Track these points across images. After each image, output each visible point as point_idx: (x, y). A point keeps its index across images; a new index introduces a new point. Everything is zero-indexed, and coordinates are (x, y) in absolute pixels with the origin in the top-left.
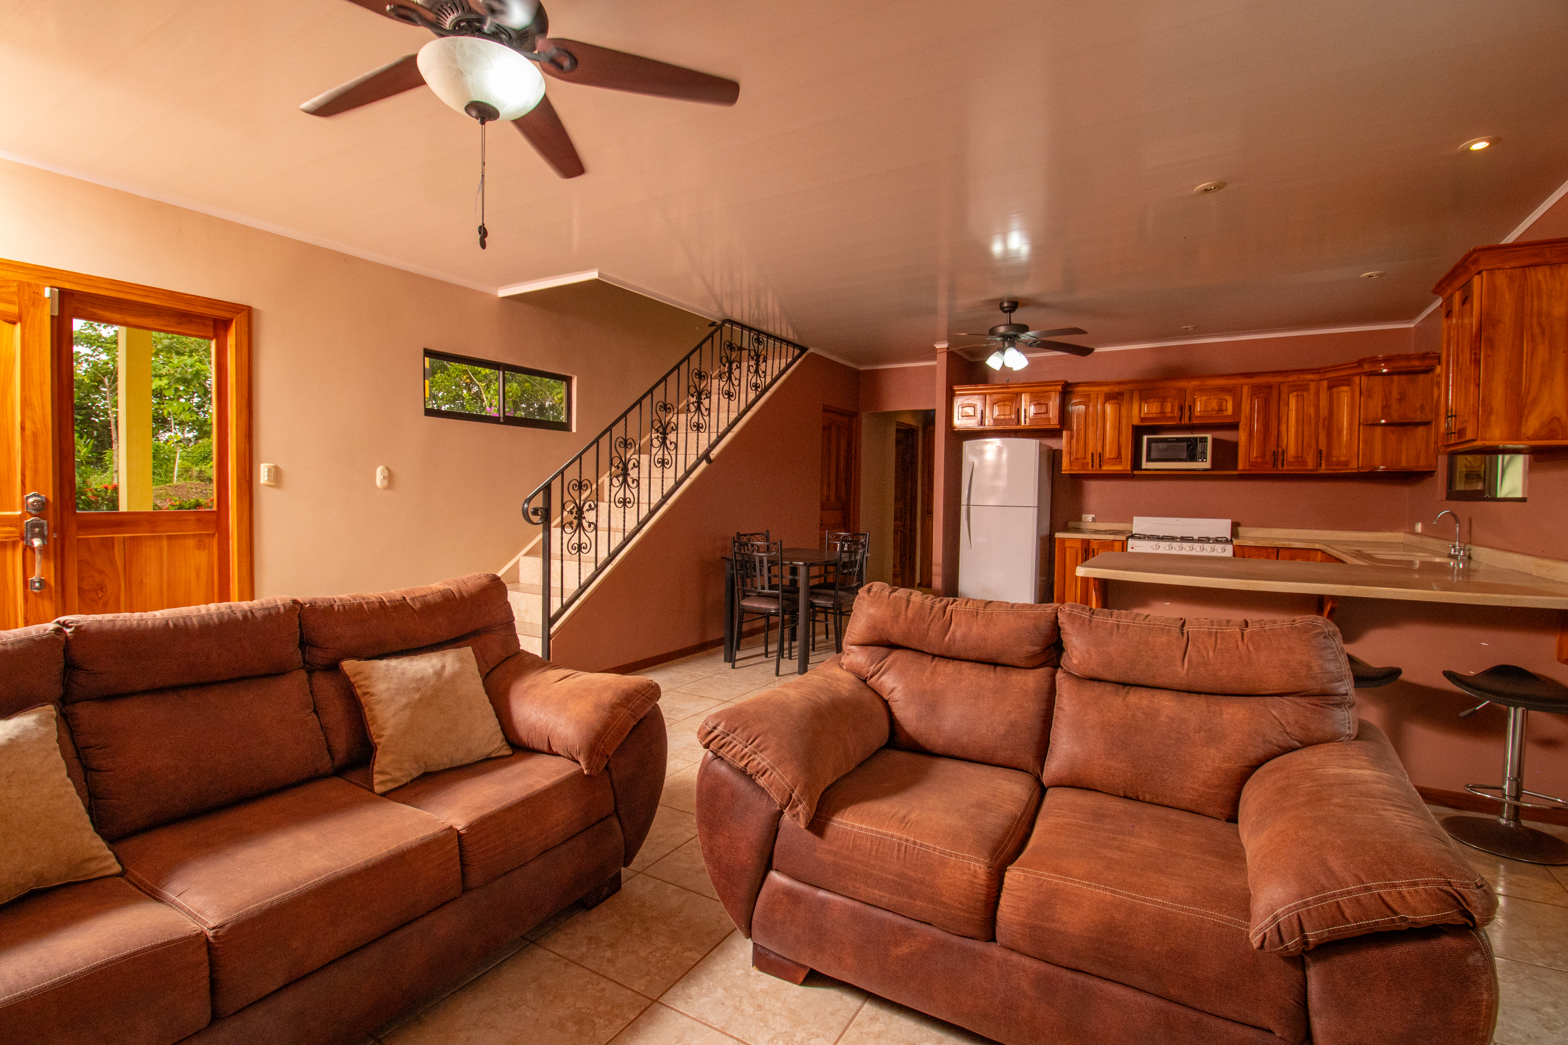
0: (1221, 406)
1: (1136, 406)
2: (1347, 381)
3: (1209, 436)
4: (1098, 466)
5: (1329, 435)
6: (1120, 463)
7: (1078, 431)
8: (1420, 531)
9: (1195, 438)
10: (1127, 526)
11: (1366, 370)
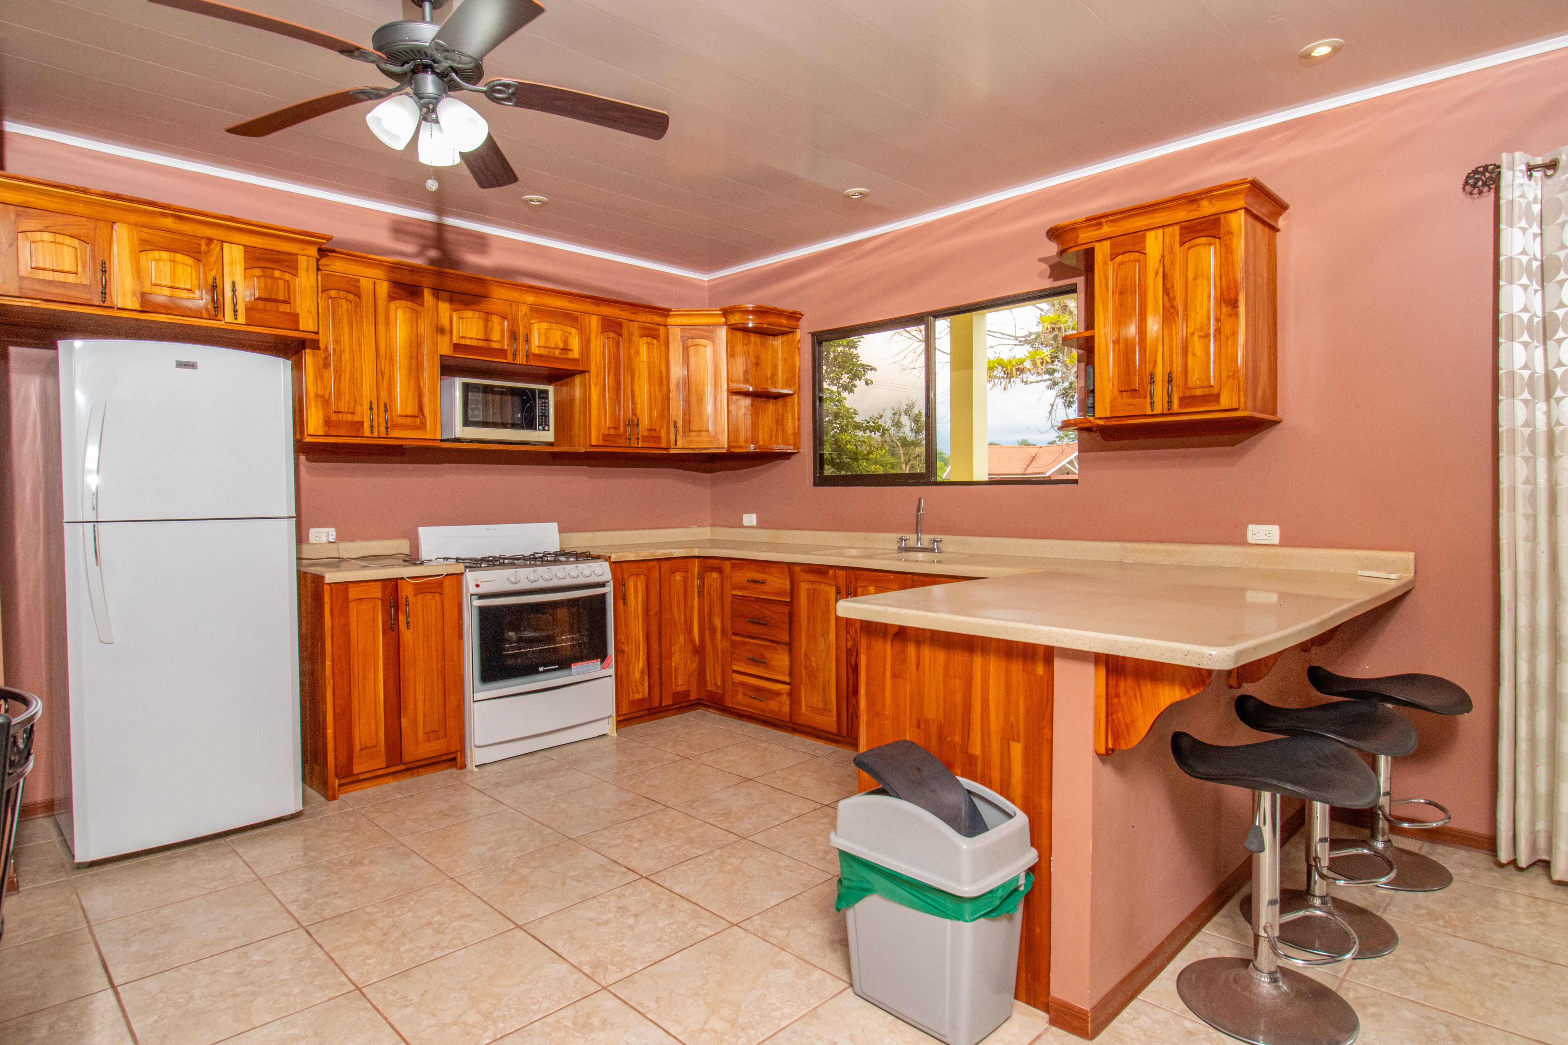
0: (566, 342)
1: (443, 320)
2: (708, 332)
3: (550, 389)
4: (383, 429)
5: (686, 403)
6: (423, 426)
7: (339, 354)
8: (755, 524)
9: (533, 391)
10: (403, 546)
11: (733, 322)
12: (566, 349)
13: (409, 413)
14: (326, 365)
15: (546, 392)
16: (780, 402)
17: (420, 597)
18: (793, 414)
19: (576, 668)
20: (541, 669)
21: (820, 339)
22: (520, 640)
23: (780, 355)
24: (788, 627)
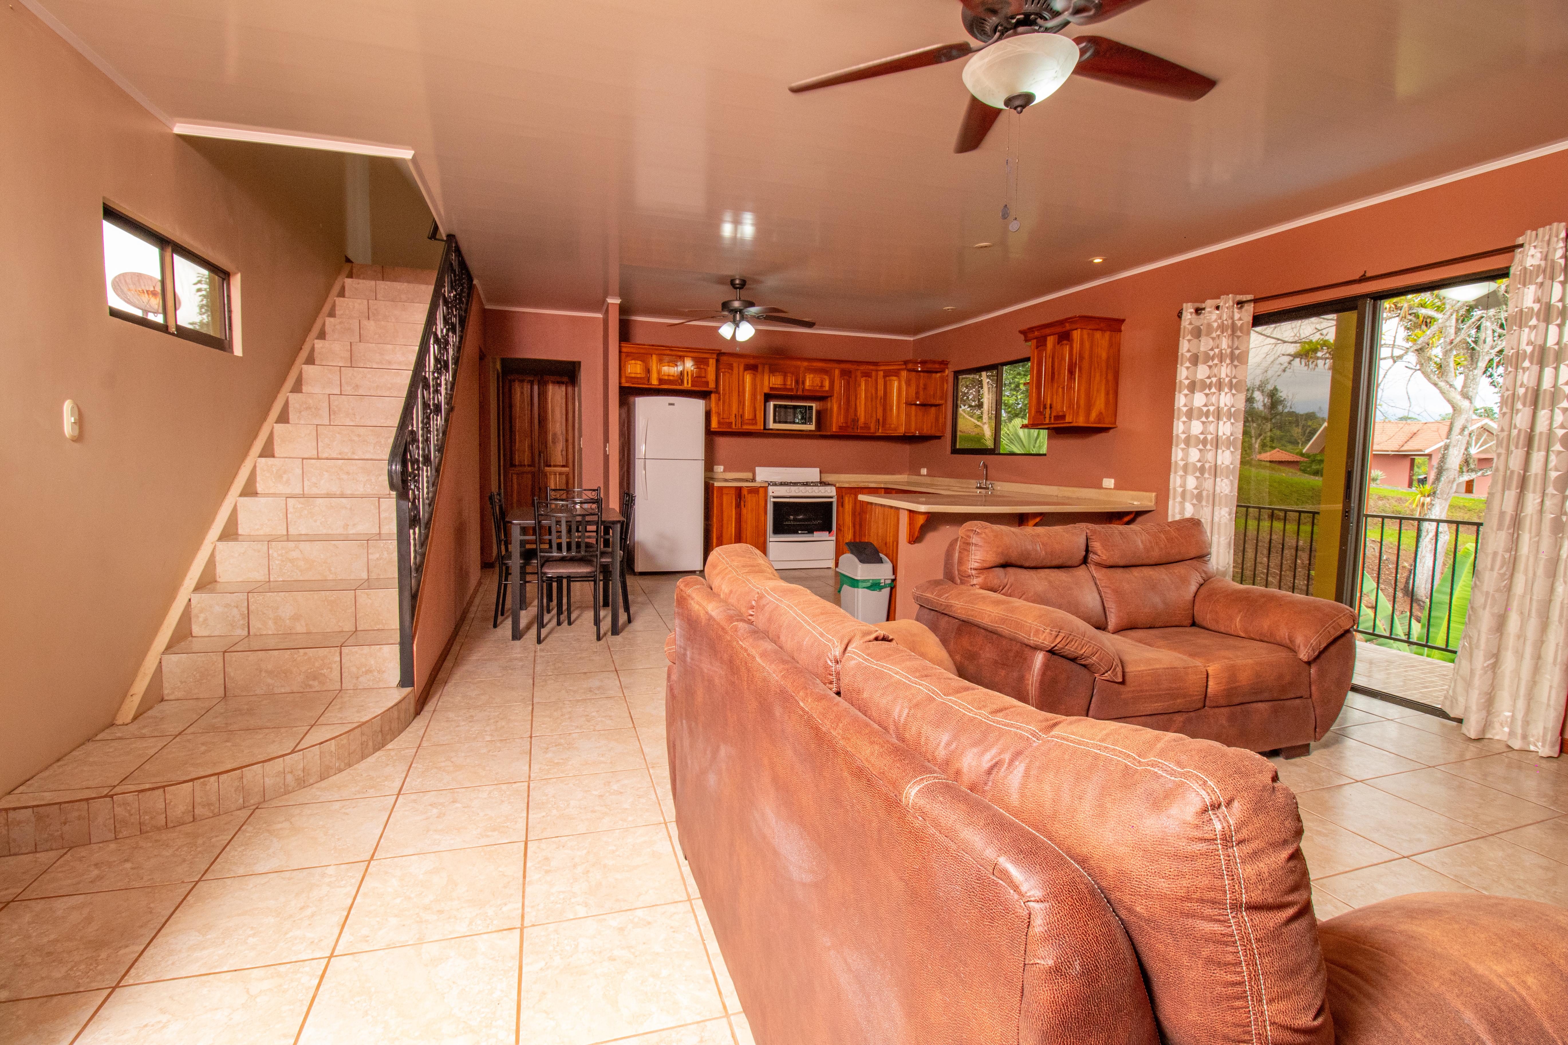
0: (822, 383)
1: (766, 378)
2: (896, 373)
3: (814, 405)
4: (740, 424)
5: (884, 410)
6: (756, 424)
7: (724, 395)
8: (925, 474)
9: (805, 406)
10: (749, 475)
11: (909, 368)
12: (822, 386)
13: (750, 418)
14: (719, 400)
15: (812, 407)
16: (936, 408)
17: (751, 495)
18: (943, 415)
19: (815, 533)
20: (799, 532)
21: (957, 374)
22: (795, 520)
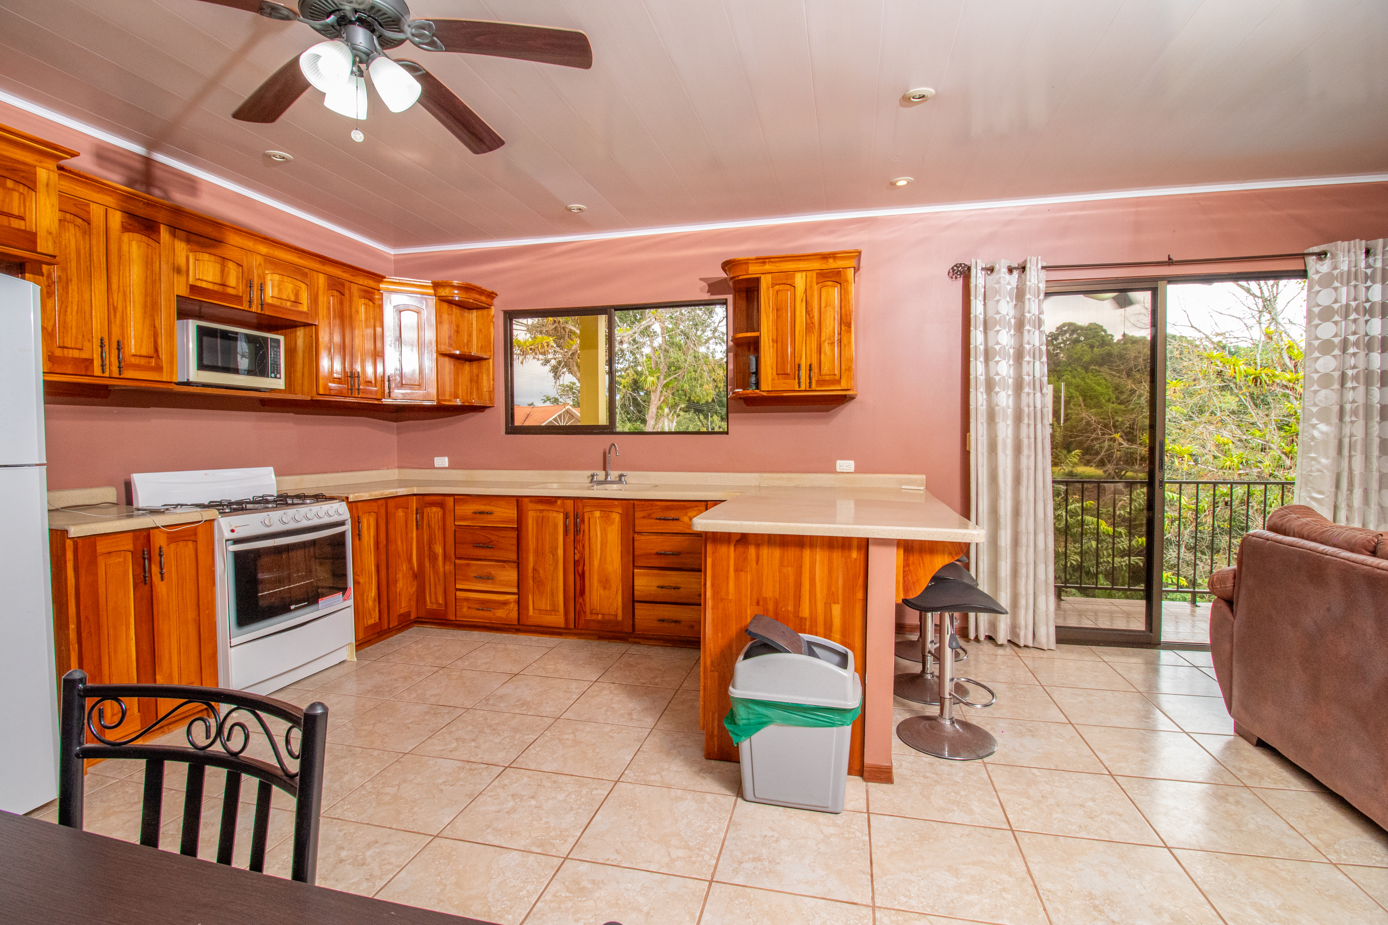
0: (296, 295)
4: (115, 369)
6: (158, 368)
7: (65, 283)
8: (447, 465)
9: (265, 339)
10: (110, 493)
11: (443, 294)
12: (296, 302)
13: (144, 352)
14: (50, 294)
15: (278, 341)
16: (475, 365)
17: (173, 546)
18: (488, 375)
19: (322, 602)
20: (293, 607)
21: (511, 315)
23: (474, 326)
24: (515, 548)
